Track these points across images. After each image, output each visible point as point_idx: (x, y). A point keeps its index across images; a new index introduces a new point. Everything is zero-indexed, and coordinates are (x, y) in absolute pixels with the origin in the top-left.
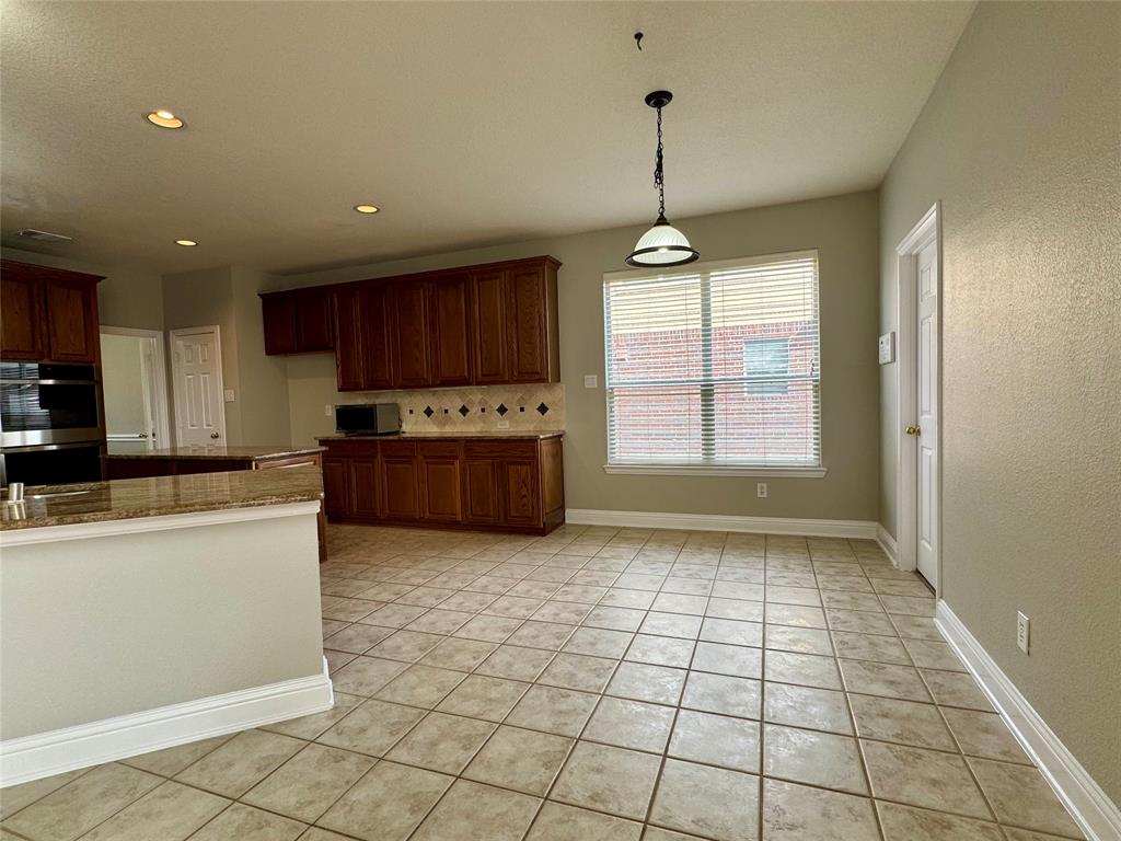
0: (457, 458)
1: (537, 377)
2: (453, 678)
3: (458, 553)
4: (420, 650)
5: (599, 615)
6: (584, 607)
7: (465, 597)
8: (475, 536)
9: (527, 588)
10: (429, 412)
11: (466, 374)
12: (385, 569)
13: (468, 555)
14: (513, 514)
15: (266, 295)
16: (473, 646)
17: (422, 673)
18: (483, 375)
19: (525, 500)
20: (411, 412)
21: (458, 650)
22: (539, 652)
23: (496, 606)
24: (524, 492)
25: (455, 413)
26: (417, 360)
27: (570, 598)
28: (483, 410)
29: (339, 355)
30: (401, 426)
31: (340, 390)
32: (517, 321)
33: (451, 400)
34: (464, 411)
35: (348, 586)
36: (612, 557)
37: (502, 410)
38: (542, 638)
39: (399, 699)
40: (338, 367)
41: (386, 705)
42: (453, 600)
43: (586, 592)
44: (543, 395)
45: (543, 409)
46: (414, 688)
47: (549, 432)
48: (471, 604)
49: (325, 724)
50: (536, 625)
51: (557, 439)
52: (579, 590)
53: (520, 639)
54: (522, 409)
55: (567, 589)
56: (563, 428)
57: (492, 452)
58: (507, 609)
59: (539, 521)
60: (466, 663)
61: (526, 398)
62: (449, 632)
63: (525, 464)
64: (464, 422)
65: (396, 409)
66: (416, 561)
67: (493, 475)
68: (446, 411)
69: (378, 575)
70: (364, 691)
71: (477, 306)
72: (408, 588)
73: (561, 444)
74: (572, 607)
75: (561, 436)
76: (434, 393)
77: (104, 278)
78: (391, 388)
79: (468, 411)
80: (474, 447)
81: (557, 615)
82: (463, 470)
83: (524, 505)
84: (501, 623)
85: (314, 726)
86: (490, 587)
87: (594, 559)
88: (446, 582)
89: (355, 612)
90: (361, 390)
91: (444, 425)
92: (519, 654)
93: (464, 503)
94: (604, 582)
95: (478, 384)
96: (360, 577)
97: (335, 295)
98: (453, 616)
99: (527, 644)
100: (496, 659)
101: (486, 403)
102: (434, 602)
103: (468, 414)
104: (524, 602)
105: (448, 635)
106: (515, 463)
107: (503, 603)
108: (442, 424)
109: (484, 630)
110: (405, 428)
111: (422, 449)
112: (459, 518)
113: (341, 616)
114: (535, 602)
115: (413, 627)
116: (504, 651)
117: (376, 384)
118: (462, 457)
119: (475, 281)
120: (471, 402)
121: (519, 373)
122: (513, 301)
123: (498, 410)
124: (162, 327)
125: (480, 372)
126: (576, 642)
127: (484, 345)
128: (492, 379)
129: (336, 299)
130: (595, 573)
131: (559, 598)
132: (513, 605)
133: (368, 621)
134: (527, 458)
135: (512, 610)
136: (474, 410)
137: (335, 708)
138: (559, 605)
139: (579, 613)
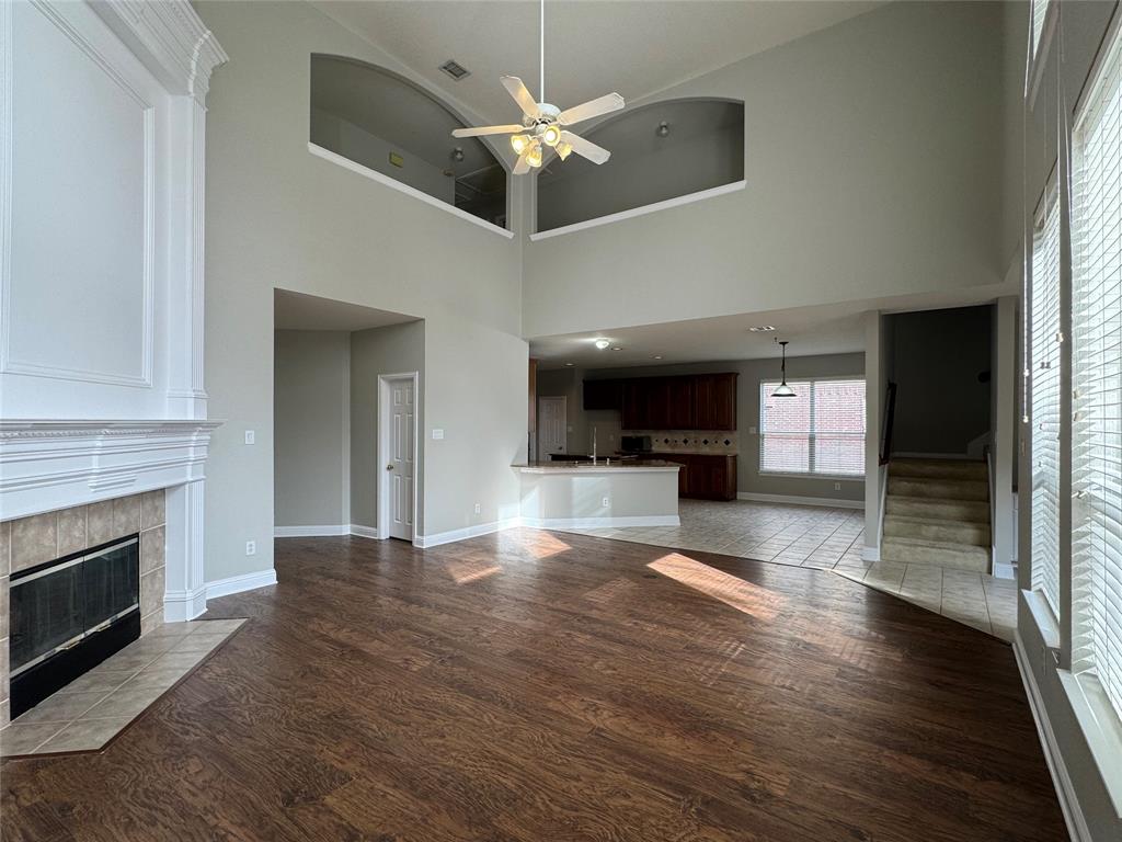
1: (725, 427)
10: (666, 441)
14: (713, 491)
15: (586, 381)
19: (719, 484)
20: (657, 441)
25: (681, 442)
28: (696, 442)
29: (623, 412)
31: (622, 429)
32: (717, 401)
33: (679, 436)
37: (706, 442)
40: (622, 417)
44: (727, 436)
45: (727, 443)
47: (731, 454)
51: (735, 458)
54: (716, 442)
56: (736, 452)
59: (725, 494)
61: (719, 437)
63: (721, 468)
65: (649, 438)
68: (676, 441)
73: (736, 460)
76: (671, 432)
79: (687, 441)
90: (635, 429)
91: (675, 448)
95: (694, 429)
101: (697, 438)
110: (653, 448)
117: (640, 427)
120: (690, 438)
121: (717, 425)
122: (715, 391)
123: (703, 442)
127: (700, 412)
128: (703, 427)
136: (691, 442)
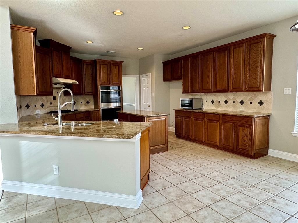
0: (218, 121)
1: (258, 89)
2: (181, 214)
3: (213, 159)
4: (177, 197)
5: (261, 209)
6: (255, 201)
7: (204, 179)
8: (223, 153)
9: (233, 183)
10: (213, 102)
11: (226, 88)
12: (184, 159)
13: (216, 161)
14: (240, 147)
15: (164, 62)
16: (196, 202)
17: (171, 207)
18: (233, 88)
19: (246, 142)
20: (206, 101)
21: (189, 202)
22: (222, 216)
23: (215, 187)
24: (245, 139)
25: (222, 103)
26: (208, 82)
27: (251, 194)
28: (234, 102)
29: (183, 81)
30: (202, 107)
31: (183, 93)
32: (249, 65)
33: (221, 97)
34: (226, 102)
35: (169, 163)
36: (285, 179)
37: (242, 103)
38: (226, 210)
39: (158, 215)
40: (183, 85)
41: (153, 215)
42: (199, 179)
43: (260, 193)
44: (261, 97)
45: (261, 103)
46: (165, 212)
47: (263, 113)
48: (205, 183)
49: (132, 214)
50: (227, 203)
51: (267, 118)
52: (257, 191)
53: (216, 207)
54: (251, 103)
55: (251, 189)
56: (270, 112)
57: (232, 120)
58: (219, 190)
59: (251, 152)
60: (189, 210)
61: (253, 98)
62: (190, 192)
63: (247, 127)
64: (226, 107)
65: (201, 100)
66: (196, 158)
67: (233, 129)
68: (219, 102)
69: (181, 161)
70: (150, 207)
71: (232, 60)
72: (187, 169)
73: (269, 120)
74: (249, 199)
75: (269, 116)
76: (215, 95)
77: (123, 62)
78: (199, 93)
79: (228, 102)
80: (225, 117)
81: (239, 200)
82: (221, 126)
83: (245, 144)
84: (213, 195)
85: (129, 213)
86: (217, 177)
87: (274, 177)
88: (201, 170)
89: (165, 173)
90: (190, 93)
91: (218, 107)
92: (212, 214)
93: (220, 139)
94: (273, 191)
95: (231, 92)
96: (175, 160)
97: (183, 60)
98: (196, 186)
99: (218, 211)
100: (201, 213)
101: (235, 99)
102: (192, 177)
103: (227, 103)
104: (228, 189)
105: (190, 194)
106: (242, 126)
107: (218, 186)
108: (217, 107)
109: (204, 196)
110: (204, 107)
111: (206, 116)
112: (218, 145)
113: (160, 174)
114: (232, 190)
115: (179, 186)
116: (206, 210)
117: (194, 91)
118: (221, 120)
119: (232, 49)
120: (229, 99)
121: (249, 88)
122: (248, 56)
123: (240, 103)
124: (139, 74)
125: (232, 87)
126: (241, 218)
127: (234, 76)
128: (237, 89)
129: (183, 61)
130: (271, 184)
131: (245, 192)
132: (222, 189)
133: (167, 178)
134: (248, 125)
135: (220, 191)
136: (230, 102)
137: (138, 209)
138: (243, 196)
139: (251, 204)
